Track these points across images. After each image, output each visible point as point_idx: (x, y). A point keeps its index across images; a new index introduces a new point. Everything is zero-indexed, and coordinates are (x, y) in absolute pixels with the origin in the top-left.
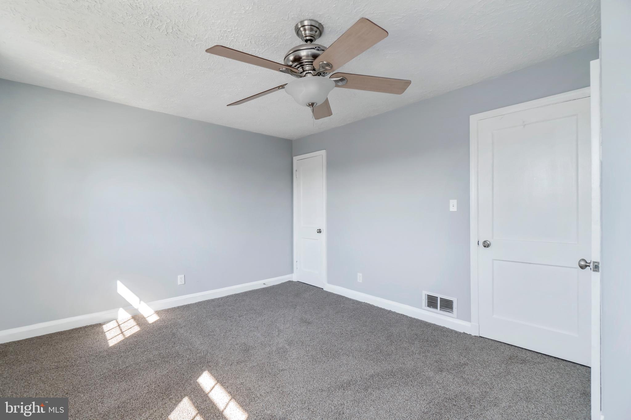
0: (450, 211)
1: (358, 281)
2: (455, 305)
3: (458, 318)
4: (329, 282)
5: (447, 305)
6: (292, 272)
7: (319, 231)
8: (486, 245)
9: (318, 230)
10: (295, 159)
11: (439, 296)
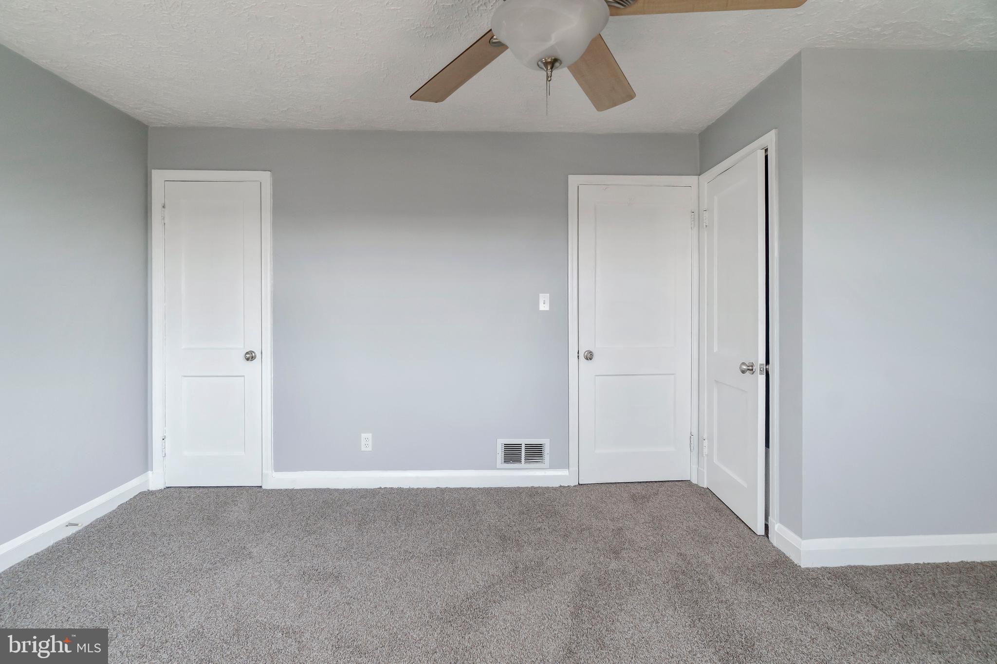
0: (540, 310)
1: (363, 449)
2: (547, 451)
3: (552, 467)
4: (279, 467)
5: (535, 452)
6: (146, 465)
7: (250, 357)
8: (589, 356)
9: (247, 353)
10: (158, 177)
11: (523, 441)
